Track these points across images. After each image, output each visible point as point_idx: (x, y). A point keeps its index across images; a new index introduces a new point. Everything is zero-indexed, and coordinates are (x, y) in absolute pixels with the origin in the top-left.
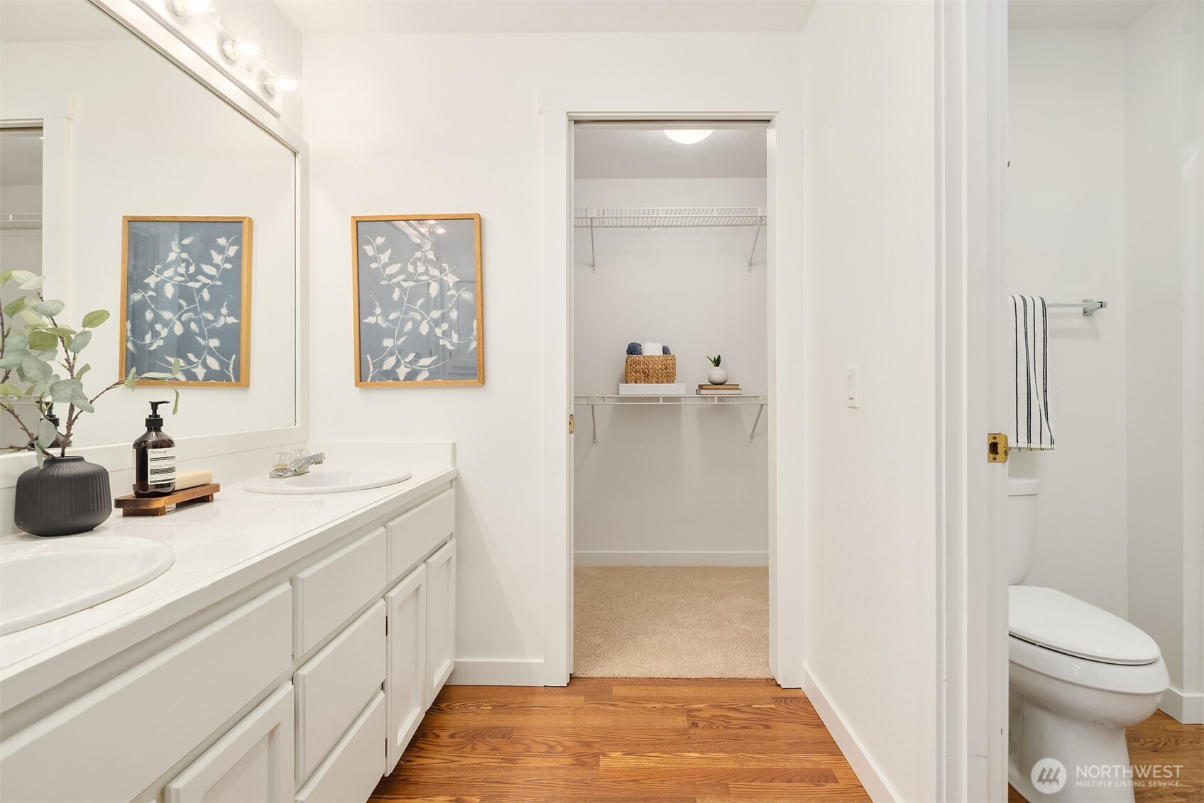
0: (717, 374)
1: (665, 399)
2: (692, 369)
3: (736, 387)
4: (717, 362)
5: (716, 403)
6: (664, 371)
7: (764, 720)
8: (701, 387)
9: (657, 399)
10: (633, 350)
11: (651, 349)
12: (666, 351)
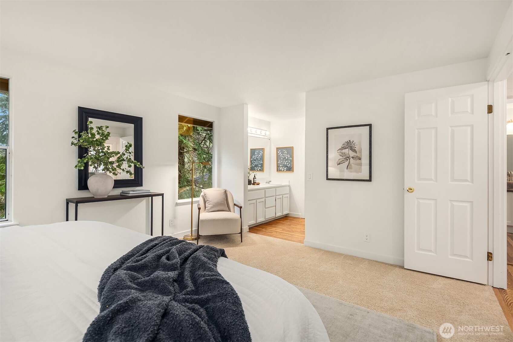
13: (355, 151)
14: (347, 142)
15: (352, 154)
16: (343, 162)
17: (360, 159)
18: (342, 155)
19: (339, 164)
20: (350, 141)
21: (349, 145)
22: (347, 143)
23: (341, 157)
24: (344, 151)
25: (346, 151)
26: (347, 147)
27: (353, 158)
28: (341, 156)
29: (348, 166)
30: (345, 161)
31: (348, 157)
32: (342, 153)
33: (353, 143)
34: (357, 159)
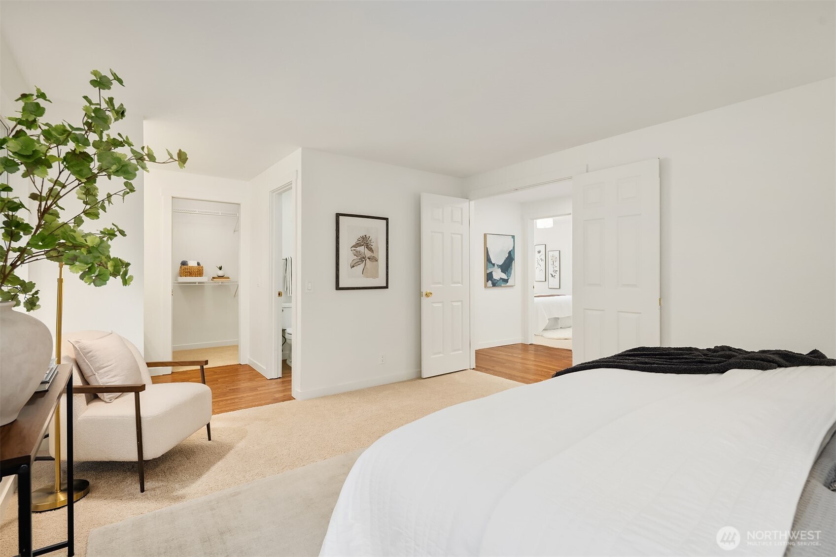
0: (220, 273)
1: (199, 283)
2: (210, 271)
3: (228, 278)
4: (220, 268)
5: (220, 284)
6: (199, 272)
7: (237, 370)
8: (213, 278)
9: (195, 283)
10: (184, 263)
11: (192, 263)
12: (198, 264)
13: (371, 250)
14: (363, 236)
15: (368, 253)
16: (358, 263)
17: (377, 261)
18: (357, 254)
19: (353, 267)
20: (365, 236)
21: (365, 242)
22: (363, 238)
23: (356, 257)
24: (358, 249)
25: (361, 249)
26: (362, 244)
27: (369, 258)
28: (355, 255)
29: (364, 269)
30: (360, 263)
31: (364, 258)
32: (357, 252)
33: (370, 239)
34: (374, 260)
